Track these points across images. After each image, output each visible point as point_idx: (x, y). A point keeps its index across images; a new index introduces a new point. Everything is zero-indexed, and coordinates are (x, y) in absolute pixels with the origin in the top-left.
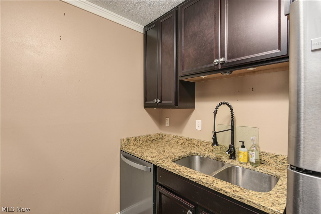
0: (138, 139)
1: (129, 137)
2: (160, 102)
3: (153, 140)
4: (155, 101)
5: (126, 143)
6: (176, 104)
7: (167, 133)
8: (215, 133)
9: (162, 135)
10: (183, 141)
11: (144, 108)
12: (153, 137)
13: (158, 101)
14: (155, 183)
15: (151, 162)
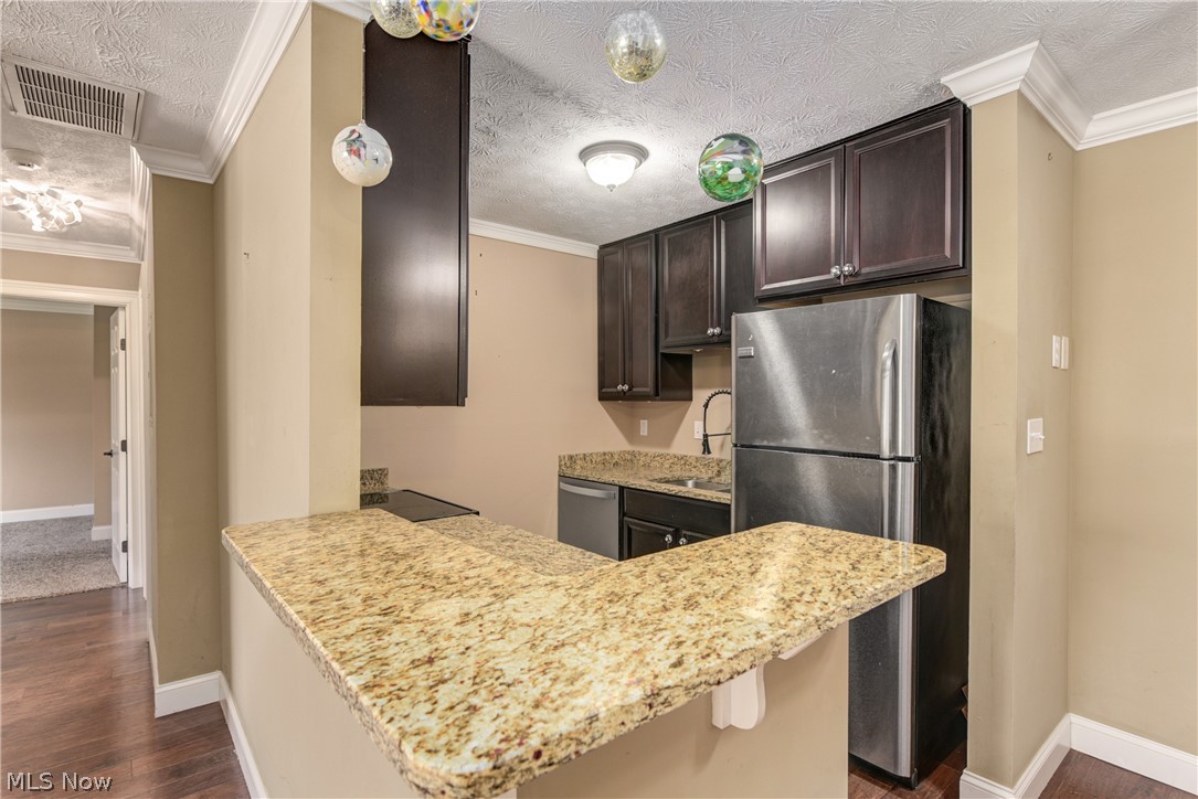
0: (588, 459)
1: (573, 453)
2: (630, 389)
3: (616, 464)
4: (620, 387)
5: (568, 464)
6: (657, 394)
7: (644, 450)
8: (706, 436)
9: (633, 454)
10: (671, 461)
11: (600, 399)
12: (616, 457)
13: (626, 387)
14: (622, 513)
15: (616, 482)
